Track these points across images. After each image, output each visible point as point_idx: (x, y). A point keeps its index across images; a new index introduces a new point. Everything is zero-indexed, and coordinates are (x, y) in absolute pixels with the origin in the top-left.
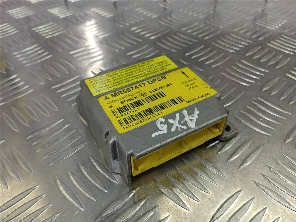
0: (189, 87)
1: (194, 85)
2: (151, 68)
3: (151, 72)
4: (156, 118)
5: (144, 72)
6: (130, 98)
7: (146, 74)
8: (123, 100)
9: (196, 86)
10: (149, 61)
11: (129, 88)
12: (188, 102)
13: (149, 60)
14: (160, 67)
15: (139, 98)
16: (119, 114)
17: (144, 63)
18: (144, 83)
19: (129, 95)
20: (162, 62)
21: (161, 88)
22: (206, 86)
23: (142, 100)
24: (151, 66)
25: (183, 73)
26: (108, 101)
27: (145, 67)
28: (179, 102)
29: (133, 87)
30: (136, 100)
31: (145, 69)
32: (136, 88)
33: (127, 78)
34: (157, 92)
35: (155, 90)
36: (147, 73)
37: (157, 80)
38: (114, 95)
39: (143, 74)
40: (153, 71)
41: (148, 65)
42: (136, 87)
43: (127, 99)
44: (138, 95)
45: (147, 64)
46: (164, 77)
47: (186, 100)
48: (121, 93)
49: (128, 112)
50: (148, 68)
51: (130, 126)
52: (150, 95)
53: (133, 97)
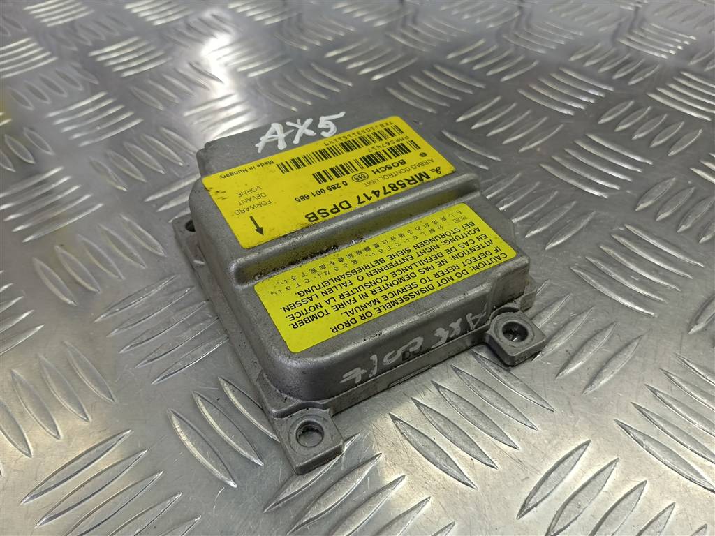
0: (259, 192)
1: (245, 197)
2: (341, 296)
3: (343, 281)
4: (336, 137)
5: (362, 283)
6: (389, 172)
7: (356, 276)
8: (401, 167)
9: (240, 194)
10: (348, 324)
11: (393, 193)
12: (271, 162)
13: (346, 329)
14: (316, 301)
15: (369, 170)
16: (404, 142)
17: (363, 317)
18: (360, 203)
19: (391, 176)
20: (308, 320)
21: (321, 192)
22: (220, 195)
23: (362, 167)
24: (342, 306)
25: (260, 230)
26: (434, 166)
27: (360, 302)
28: (289, 162)
29: (385, 193)
30: (374, 168)
31: (360, 293)
32: (378, 191)
33: (407, 264)
34: (330, 183)
35: (334, 188)
36: (353, 278)
37: (328, 211)
38: (423, 177)
39: (363, 274)
40: (336, 284)
41: (349, 308)
42: (377, 193)
43: (395, 170)
44: (372, 176)
45: (352, 312)
46: (309, 219)
47: (274, 167)
48: (409, 181)
49: (388, 147)
50: (351, 298)
51: (382, 125)
52: (347, 178)
53: (382, 174)
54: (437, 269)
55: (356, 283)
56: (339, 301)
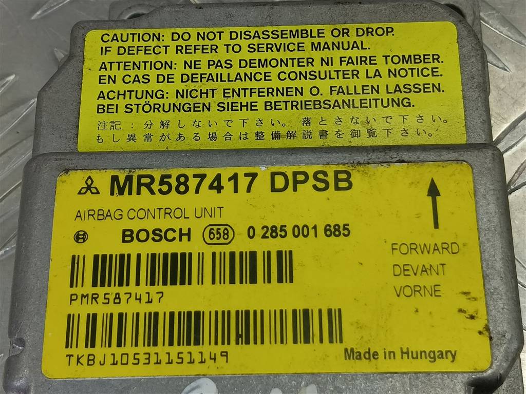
0: (402, 281)
1: (427, 281)
2: (355, 74)
3: (340, 98)
4: (197, 369)
5: (317, 82)
6: (163, 224)
7: (318, 97)
8: (135, 226)
9: (435, 291)
10: (369, 32)
11: (190, 172)
12: (350, 354)
13: (374, 26)
14: (393, 82)
15: (195, 246)
16: (88, 289)
17: (346, 32)
18: (254, 176)
19: (168, 212)
20: (416, 58)
21: (301, 231)
22: (470, 308)
23: (201, 256)
24: (362, 60)
25: (433, 191)
26: (90, 202)
27: (336, 54)
28: (317, 339)
29: (203, 177)
30: (177, 247)
31: (327, 68)
32: (211, 187)
33: (238, 85)
34: (274, 245)
35: (274, 229)
36: (325, 94)
37: (312, 181)
38: (122, 182)
39: (307, 96)
40: (350, 97)
41: (354, 53)
42: (217, 186)
43: (150, 225)
44: (198, 227)
45: (355, 46)
46: (347, 180)
47: (351, 338)
48: (148, 186)
49: (122, 290)
50: (344, 67)
51: (91, 360)
52: (241, 244)
53: (177, 224)
54: (204, 59)
55: (324, 85)
56: (362, 68)
